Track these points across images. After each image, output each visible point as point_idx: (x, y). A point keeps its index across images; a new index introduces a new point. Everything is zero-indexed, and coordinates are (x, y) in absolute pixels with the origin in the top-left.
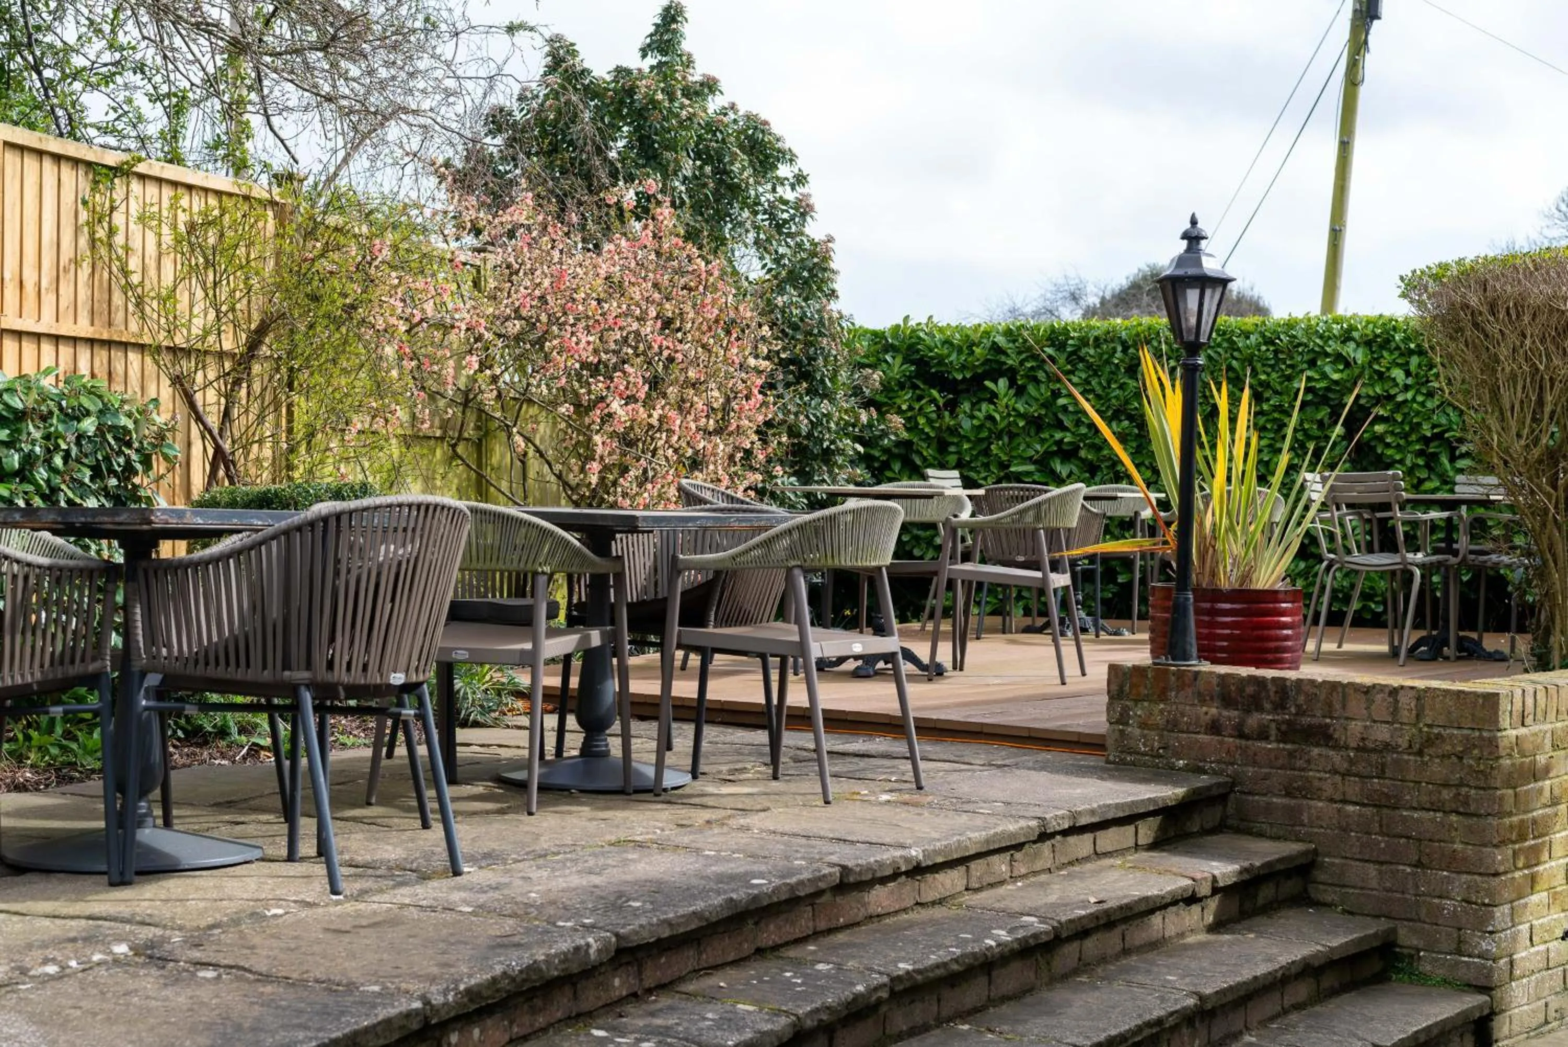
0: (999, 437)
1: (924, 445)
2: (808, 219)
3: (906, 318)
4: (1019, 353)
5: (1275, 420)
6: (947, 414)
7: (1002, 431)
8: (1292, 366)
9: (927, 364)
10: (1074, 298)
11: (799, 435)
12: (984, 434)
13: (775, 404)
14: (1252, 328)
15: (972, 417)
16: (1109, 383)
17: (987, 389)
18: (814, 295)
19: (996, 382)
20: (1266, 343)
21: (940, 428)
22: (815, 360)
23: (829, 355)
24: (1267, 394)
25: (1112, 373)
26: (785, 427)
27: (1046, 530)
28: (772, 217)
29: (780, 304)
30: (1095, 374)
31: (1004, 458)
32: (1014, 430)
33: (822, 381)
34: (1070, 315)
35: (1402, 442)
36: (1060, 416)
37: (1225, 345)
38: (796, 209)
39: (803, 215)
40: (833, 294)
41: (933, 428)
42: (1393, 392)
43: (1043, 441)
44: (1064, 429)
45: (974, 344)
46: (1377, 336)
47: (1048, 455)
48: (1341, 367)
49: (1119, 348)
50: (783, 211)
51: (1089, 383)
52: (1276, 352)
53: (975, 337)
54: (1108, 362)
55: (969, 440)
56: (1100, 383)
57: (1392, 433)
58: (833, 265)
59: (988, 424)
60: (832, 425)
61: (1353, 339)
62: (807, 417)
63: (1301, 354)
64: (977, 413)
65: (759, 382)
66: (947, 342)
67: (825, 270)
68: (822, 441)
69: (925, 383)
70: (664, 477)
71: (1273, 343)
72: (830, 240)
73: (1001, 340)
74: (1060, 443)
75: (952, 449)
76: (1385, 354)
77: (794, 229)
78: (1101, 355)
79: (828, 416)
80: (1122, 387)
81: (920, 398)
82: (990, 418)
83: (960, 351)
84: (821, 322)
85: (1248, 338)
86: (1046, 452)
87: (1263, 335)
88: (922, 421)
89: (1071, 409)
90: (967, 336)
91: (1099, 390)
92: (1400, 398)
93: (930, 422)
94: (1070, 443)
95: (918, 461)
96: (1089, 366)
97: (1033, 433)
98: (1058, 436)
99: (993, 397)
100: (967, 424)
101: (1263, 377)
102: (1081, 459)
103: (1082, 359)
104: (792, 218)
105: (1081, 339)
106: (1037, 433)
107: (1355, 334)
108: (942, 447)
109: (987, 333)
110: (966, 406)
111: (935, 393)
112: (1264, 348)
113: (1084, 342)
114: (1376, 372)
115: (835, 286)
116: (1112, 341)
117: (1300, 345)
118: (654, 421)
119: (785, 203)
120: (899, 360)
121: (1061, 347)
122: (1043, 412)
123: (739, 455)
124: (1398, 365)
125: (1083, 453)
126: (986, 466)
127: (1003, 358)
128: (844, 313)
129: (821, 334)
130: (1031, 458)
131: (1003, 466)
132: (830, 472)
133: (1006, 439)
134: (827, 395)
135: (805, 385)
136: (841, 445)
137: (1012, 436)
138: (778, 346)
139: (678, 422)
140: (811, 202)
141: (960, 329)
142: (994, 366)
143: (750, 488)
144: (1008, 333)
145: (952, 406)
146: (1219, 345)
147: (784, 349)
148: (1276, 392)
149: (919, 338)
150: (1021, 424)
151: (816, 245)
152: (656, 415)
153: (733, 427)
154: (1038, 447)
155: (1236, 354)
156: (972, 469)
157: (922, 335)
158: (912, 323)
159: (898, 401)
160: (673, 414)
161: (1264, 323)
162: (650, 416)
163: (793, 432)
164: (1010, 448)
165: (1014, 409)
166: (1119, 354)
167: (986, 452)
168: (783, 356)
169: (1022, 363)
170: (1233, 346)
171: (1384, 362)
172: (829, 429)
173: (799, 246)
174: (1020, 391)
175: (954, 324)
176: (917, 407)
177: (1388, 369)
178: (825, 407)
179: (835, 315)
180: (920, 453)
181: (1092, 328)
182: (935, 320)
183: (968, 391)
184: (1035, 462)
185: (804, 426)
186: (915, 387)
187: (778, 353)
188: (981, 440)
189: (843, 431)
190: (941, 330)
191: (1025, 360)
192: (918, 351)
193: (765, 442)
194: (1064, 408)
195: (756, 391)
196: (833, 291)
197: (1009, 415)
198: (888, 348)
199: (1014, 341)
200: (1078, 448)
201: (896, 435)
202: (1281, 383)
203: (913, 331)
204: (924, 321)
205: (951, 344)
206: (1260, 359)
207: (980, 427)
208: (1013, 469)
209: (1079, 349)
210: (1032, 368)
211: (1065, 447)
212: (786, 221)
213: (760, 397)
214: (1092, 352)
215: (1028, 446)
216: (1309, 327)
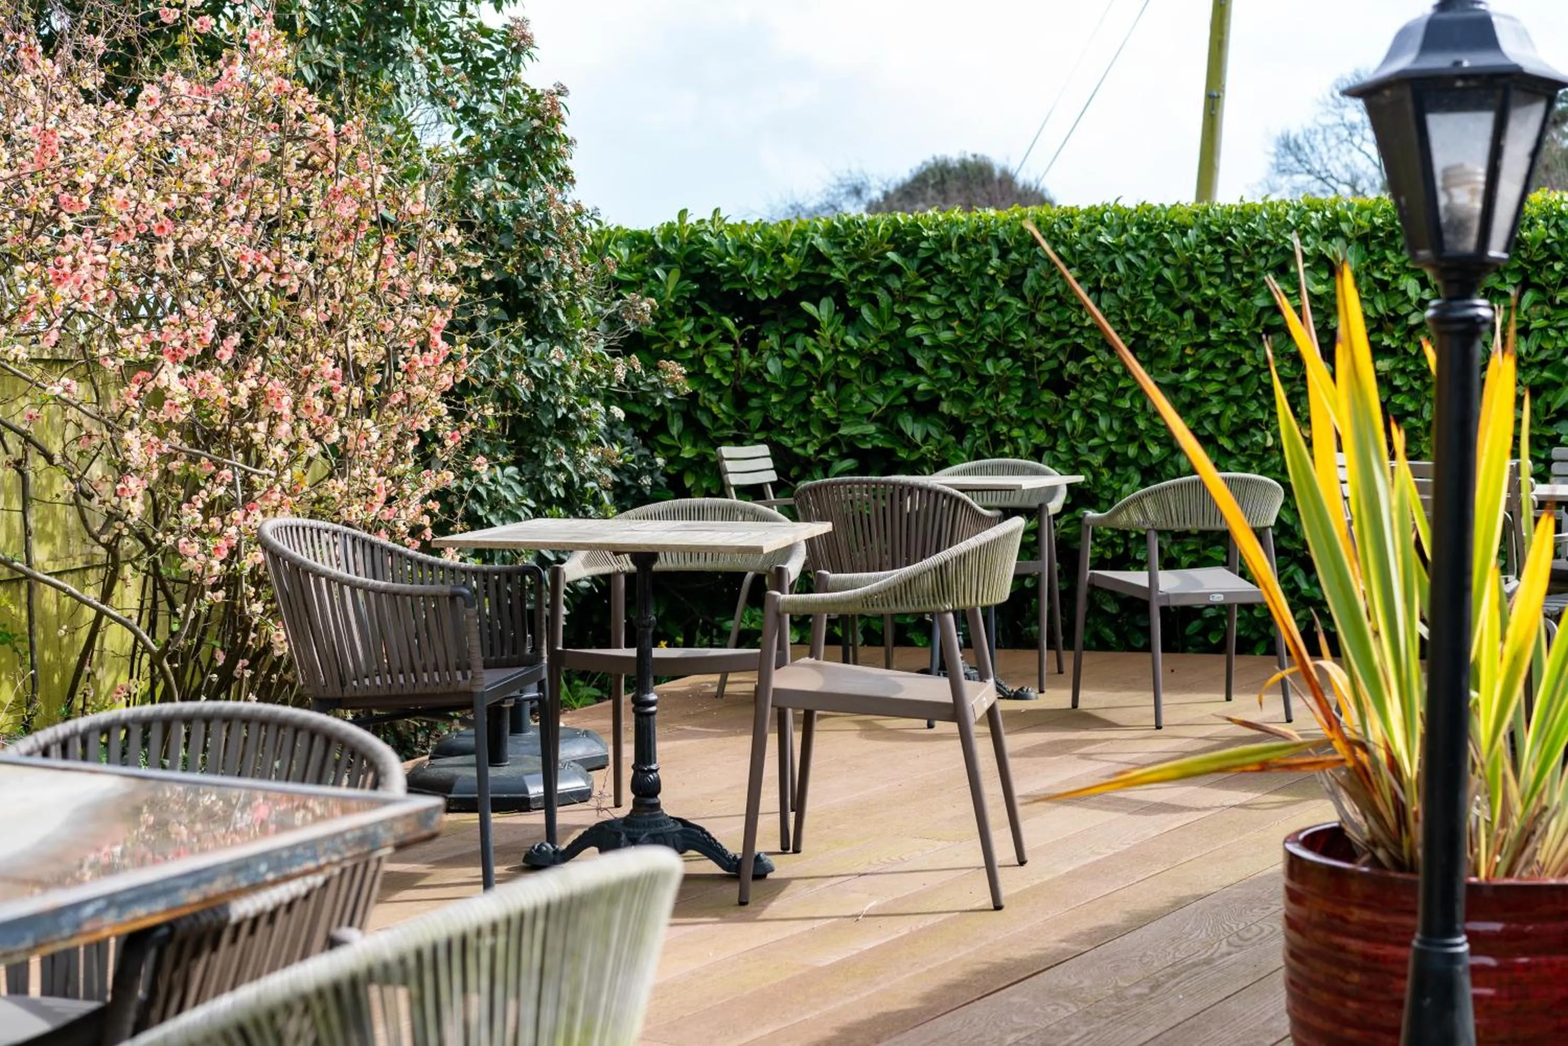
0: (822, 386)
1: (714, 398)
2: (525, 58)
3: (683, 213)
4: (849, 261)
5: (1227, 354)
6: (745, 352)
7: (826, 375)
8: (1251, 275)
9: (715, 278)
10: (857, 192)
11: (515, 401)
12: (802, 381)
13: (470, 356)
14: (1190, 220)
15: (783, 356)
16: (982, 303)
17: (803, 312)
18: (534, 178)
19: (816, 304)
20: (1211, 242)
21: (736, 374)
22: (538, 280)
23: (561, 272)
24: (1213, 318)
25: (985, 288)
26: (492, 391)
27: (955, 613)
28: (467, 56)
29: (480, 195)
30: (961, 291)
31: (831, 414)
32: (843, 373)
33: (552, 314)
34: (854, 210)
35: (1417, 385)
36: (911, 352)
37: (1152, 244)
38: (506, 42)
39: (517, 52)
40: (565, 178)
41: (725, 373)
42: (1403, 310)
43: (885, 389)
44: (918, 371)
45: (782, 250)
46: (1375, 228)
47: (894, 409)
48: (1325, 276)
49: (995, 252)
50: (484, 47)
51: (952, 304)
52: (1227, 254)
53: (785, 241)
54: (979, 273)
55: (778, 390)
56: (968, 304)
57: (1403, 371)
58: (563, 130)
59: (806, 366)
60: (571, 383)
61: (1341, 234)
62: (528, 373)
63: (1265, 256)
64: (789, 351)
65: (441, 320)
66: (743, 247)
67: (551, 138)
68: (555, 406)
69: (712, 305)
70: (264, 497)
71: (1220, 240)
72: (562, 91)
73: (820, 242)
74: (910, 392)
75: (754, 402)
76: (1389, 254)
77: (503, 75)
78: (968, 263)
79: (564, 370)
80: (1001, 308)
81: (706, 330)
82: (809, 357)
83: (762, 258)
84: (545, 223)
85: (1184, 234)
86: (889, 406)
87: (1206, 228)
88: (709, 363)
89: (927, 342)
90: (772, 238)
91: (966, 314)
92: (1414, 320)
93: (721, 363)
94: (926, 392)
95: (706, 421)
96: (951, 279)
97: (870, 377)
98: (908, 382)
99: (812, 325)
100: (774, 367)
101: (1210, 292)
102: (942, 415)
103: (940, 269)
104: (501, 56)
105: (939, 240)
106: (877, 378)
107: (1344, 226)
108: (740, 400)
109: (801, 234)
110: (773, 340)
111: (728, 322)
112: (1208, 248)
113: (943, 244)
114: (1376, 280)
115: (569, 164)
116: (985, 242)
117: (1262, 243)
118: (242, 400)
119: (486, 32)
120: (675, 274)
121: (909, 251)
122: (886, 347)
123: (411, 445)
124: (1408, 271)
125: (945, 407)
126: (804, 427)
127: (824, 269)
128: (585, 205)
129: (545, 240)
130: (869, 416)
131: (830, 427)
132: (571, 454)
133: (832, 388)
134: (561, 338)
135: (520, 323)
136: (584, 412)
137: (842, 383)
138: (476, 259)
139: (287, 401)
140: (528, 32)
141: (761, 227)
142: (812, 281)
143: (430, 497)
144: (831, 233)
145: (752, 342)
146: (1144, 246)
147: (489, 265)
148: (1230, 315)
149: (703, 242)
150: (854, 364)
151: (538, 99)
152: (244, 390)
153: (399, 397)
154: (879, 399)
155: (1168, 258)
156: (783, 432)
157: (707, 238)
158: (691, 220)
159: (674, 334)
160: (276, 385)
161: (1206, 212)
162: (235, 392)
163: (505, 397)
164: (841, 401)
165: (843, 343)
166: (995, 262)
167: (805, 407)
168: (486, 277)
169: (853, 276)
170: (1164, 248)
171: (1389, 267)
172: (566, 389)
173: (513, 100)
174: (851, 317)
175: (752, 220)
176: (702, 341)
177: (1395, 277)
178: (558, 355)
179: (569, 209)
180: (707, 410)
181: (954, 223)
182: (723, 215)
183: (773, 317)
184: (877, 420)
185: (523, 388)
186: (698, 313)
187: (478, 270)
188: (794, 390)
189: (588, 391)
190: (733, 229)
191: (859, 271)
192: (701, 262)
193: (458, 415)
194: (918, 341)
195: (437, 337)
196: (566, 172)
197: (836, 352)
198: (659, 257)
199: (841, 244)
200: (938, 400)
201: (675, 391)
202: (1236, 301)
203: (694, 232)
204: (708, 217)
205: (750, 250)
206: (1204, 265)
207: (796, 369)
208: (843, 431)
209: (937, 254)
210: (868, 284)
211: (918, 398)
212: (488, 63)
213: (443, 345)
214: (955, 258)
215: (865, 397)
216: (1277, 217)
